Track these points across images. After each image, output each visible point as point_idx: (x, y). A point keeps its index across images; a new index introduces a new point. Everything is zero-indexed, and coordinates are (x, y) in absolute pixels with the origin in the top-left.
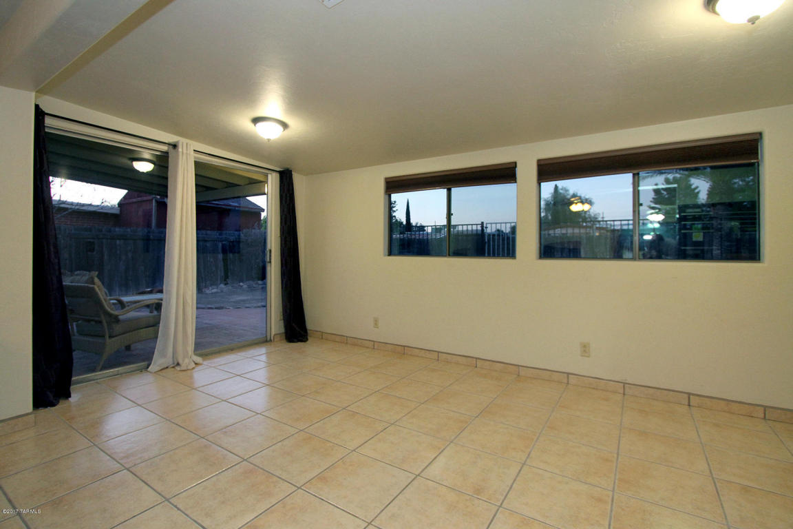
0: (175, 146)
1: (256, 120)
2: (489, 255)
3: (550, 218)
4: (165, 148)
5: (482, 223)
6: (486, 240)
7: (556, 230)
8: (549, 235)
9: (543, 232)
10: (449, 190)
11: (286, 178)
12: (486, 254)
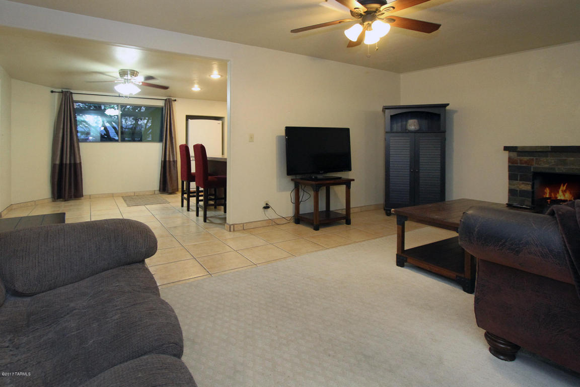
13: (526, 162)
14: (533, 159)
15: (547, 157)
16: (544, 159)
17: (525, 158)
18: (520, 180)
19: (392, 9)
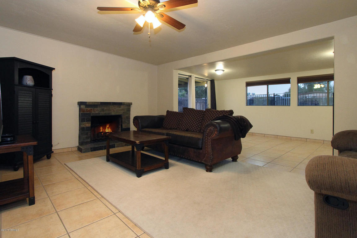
0: (190, 76)
1: (216, 71)
2: (277, 105)
3: (307, 88)
4: (188, 77)
5: (274, 94)
6: (276, 100)
7: (309, 95)
8: (306, 97)
9: (299, 96)
10: (268, 86)
11: (212, 82)
12: (276, 105)
13: (89, 111)
14: (92, 109)
15: (97, 107)
16: (96, 109)
17: (89, 109)
18: (86, 121)
19: (164, 7)
